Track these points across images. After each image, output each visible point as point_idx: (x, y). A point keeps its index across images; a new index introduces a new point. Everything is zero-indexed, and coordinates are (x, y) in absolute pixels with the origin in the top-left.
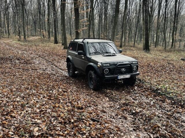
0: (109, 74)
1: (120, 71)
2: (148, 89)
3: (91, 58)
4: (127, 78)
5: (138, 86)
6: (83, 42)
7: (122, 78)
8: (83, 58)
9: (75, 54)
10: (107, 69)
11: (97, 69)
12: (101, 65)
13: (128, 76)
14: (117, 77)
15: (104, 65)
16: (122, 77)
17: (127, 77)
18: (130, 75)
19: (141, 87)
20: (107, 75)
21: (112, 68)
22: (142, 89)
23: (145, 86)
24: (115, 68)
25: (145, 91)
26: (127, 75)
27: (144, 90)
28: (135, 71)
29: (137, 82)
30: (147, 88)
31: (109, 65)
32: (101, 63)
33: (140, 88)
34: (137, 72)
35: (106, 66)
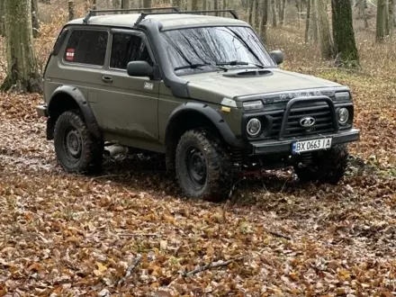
0: (262, 137)
1: (298, 125)
2: (391, 187)
3: (190, 84)
4: (322, 150)
5: (358, 182)
6: (138, 26)
7: (306, 150)
8: (149, 86)
9: (103, 75)
10: (256, 120)
11: (222, 121)
12: (234, 104)
13: (323, 143)
14: (291, 145)
15: (246, 105)
16: (305, 147)
17: (321, 147)
18: (330, 139)
19: (366, 184)
20: (258, 139)
21: (271, 115)
22: (370, 190)
23: (378, 181)
24: (281, 114)
25: (382, 194)
26: (322, 140)
27: (379, 190)
28: (345, 125)
29: (351, 170)
30: (388, 184)
31: (260, 104)
32: (235, 99)
33: (364, 187)
34: (350, 128)
35: (250, 110)
